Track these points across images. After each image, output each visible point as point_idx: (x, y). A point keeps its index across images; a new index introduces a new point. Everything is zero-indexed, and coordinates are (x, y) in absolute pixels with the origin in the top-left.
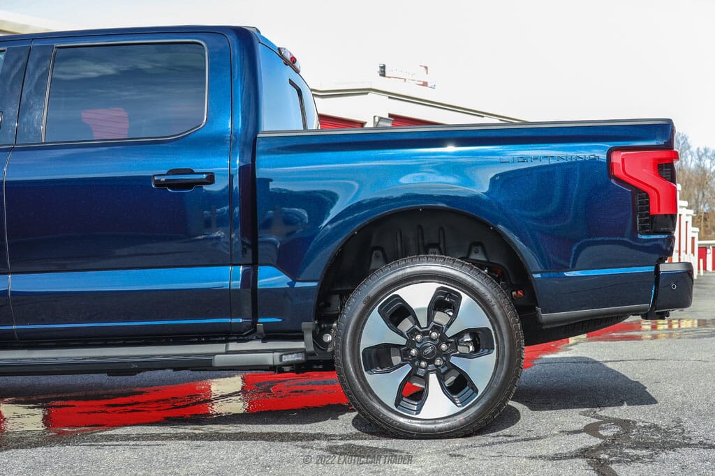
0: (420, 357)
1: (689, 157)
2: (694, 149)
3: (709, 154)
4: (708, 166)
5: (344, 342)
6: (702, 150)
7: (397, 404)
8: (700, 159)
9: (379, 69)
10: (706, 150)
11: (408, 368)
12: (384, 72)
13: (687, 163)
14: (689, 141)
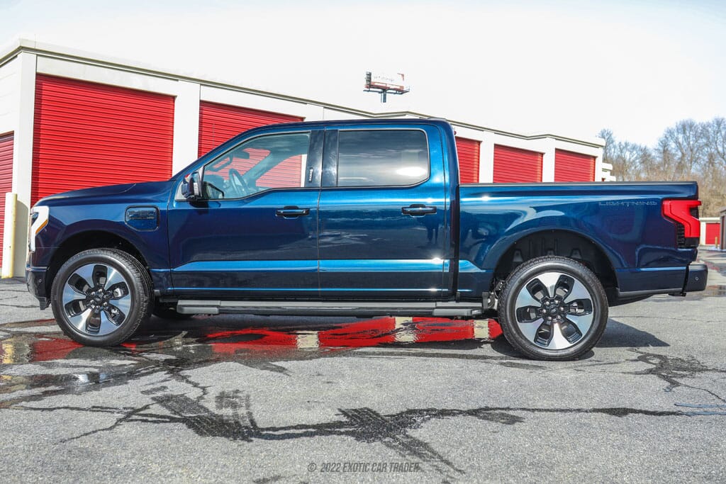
0: (548, 314)
1: (613, 150)
2: (616, 143)
3: (628, 147)
4: (628, 158)
5: (506, 305)
6: (623, 144)
7: (535, 341)
8: (621, 151)
9: (365, 76)
10: (627, 144)
11: (541, 321)
12: (370, 78)
13: (610, 154)
14: (613, 136)
